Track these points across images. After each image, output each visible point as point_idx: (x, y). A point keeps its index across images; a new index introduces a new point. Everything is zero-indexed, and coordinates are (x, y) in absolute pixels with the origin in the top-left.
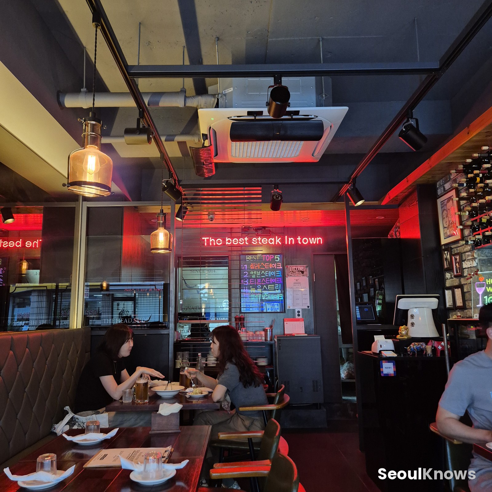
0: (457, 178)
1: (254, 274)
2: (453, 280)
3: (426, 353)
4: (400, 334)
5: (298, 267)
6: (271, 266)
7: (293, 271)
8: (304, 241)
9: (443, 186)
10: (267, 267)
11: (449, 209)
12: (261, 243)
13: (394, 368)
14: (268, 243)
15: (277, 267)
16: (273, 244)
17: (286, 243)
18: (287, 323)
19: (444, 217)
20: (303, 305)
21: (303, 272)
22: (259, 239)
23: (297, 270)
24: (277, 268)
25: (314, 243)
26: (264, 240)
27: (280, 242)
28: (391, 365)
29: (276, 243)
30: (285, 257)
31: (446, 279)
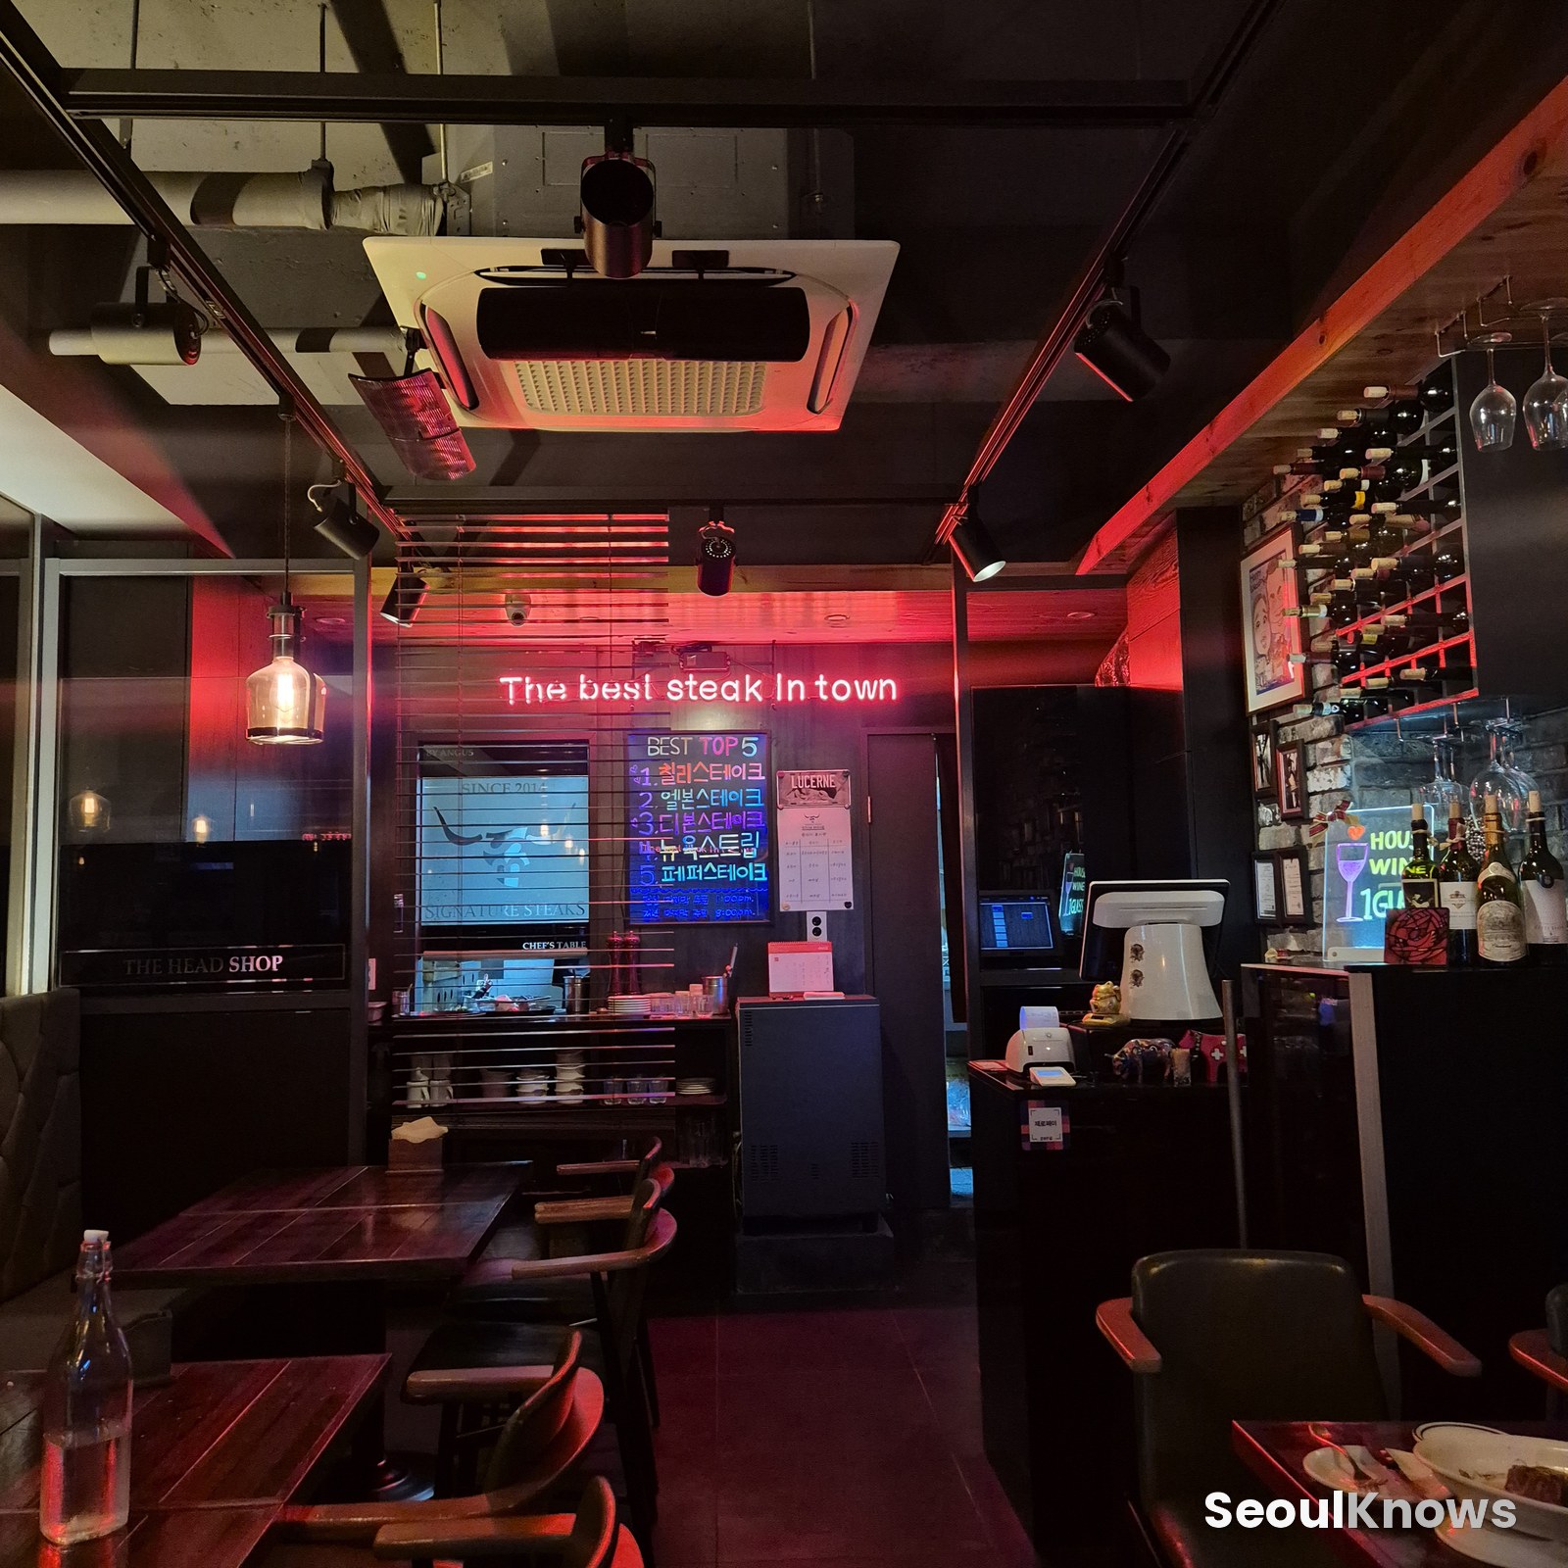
0: (1300, 490)
1: (672, 799)
2: (1280, 831)
3: (1172, 1072)
4: (1094, 1010)
5: (818, 777)
6: (729, 772)
7: (800, 789)
8: (837, 689)
9: (1257, 517)
10: (714, 775)
11: (1272, 596)
12: (695, 698)
13: (1063, 1123)
14: (720, 696)
15: (748, 774)
16: (737, 700)
17: (779, 698)
18: (777, 959)
19: (1258, 619)
20: (832, 898)
21: (832, 792)
22: (691, 682)
23: (815, 784)
24: (750, 778)
25: (871, 697)
26: (708, 688)
27: (760, 694)
28: (1054, 1114)
29: (747, 699)
30: (774, 742)
31: (1261, 824)
